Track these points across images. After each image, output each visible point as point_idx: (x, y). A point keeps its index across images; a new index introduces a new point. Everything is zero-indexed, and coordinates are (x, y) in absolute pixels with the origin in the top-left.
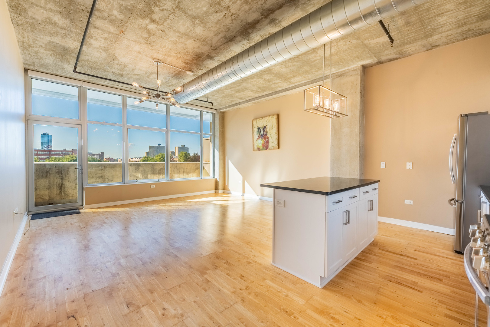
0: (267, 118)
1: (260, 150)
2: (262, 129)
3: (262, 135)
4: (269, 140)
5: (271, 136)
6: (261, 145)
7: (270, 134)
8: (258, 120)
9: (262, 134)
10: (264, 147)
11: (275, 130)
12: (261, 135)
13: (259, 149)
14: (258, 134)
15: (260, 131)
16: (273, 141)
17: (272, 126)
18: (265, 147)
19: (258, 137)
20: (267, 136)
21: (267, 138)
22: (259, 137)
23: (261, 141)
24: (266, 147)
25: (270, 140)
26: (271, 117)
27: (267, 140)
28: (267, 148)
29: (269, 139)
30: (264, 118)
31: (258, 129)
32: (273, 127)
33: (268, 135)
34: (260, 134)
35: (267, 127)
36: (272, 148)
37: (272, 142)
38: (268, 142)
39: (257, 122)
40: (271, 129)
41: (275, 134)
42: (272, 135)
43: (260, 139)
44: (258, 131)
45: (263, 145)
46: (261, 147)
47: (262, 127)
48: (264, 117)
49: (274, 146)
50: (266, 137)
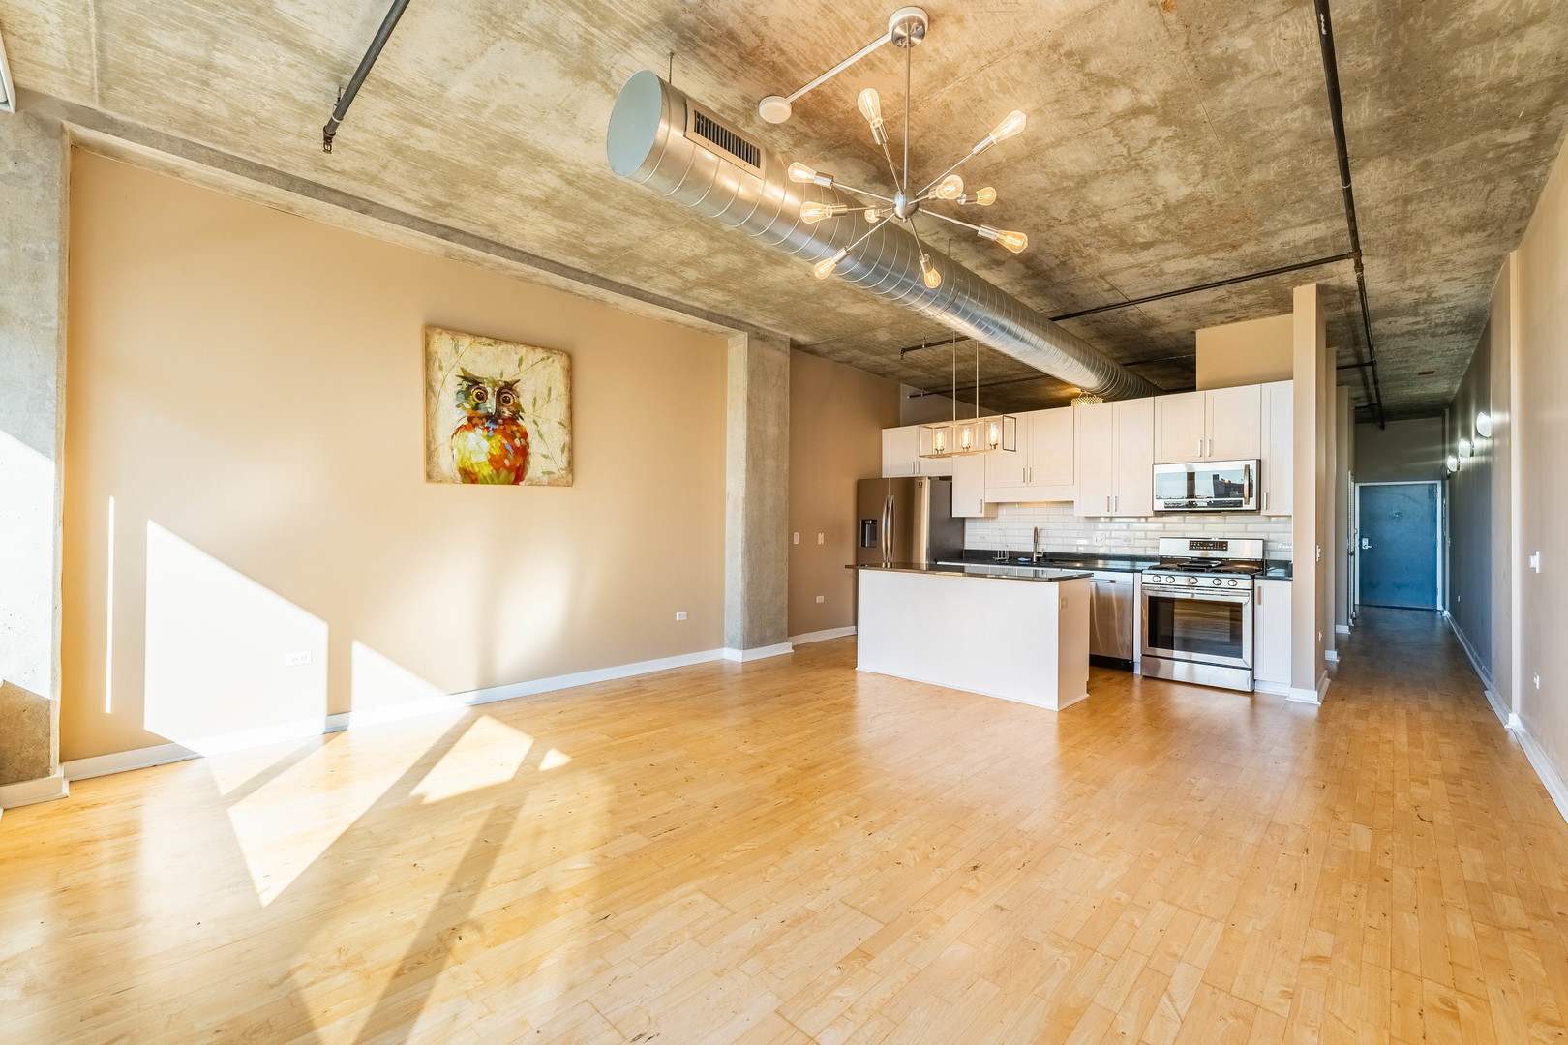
0: (522, 350)
1: (474, 481)
2: (489, 390)
3: (493, 418)
4: (528, 444)
5: (539, 432)
6: (484, 458)
7: (535, 422)
8: (466, 341)
9: (492, 411)
10: (504, 473)
11: (557, 410)
12: (481, 412)
13: (469, 476)
14: (468, 406)
15: (482, 397)
16: (545, 452)
17: (546, 392)
18: (510, 470)
19: (465, 422)
20: (518, 425)
21: (518, 435)
22: (470, 419)
23: (485, 445)
24: (513, 467)
25: (535, 447)
26: (540, 354)
27: (517, 442)
28: (518, 475)
29: (529, 439)
30: (503, 347)
31: (465, 384)
32: (549, 395)
33: (526, 423)
34: (476, 408)
35: (518, 387)
36: (545, 479)
37: (546, 457)
38: (523, 452)
39: (461, 349)
40: (539, 402)
41: (558, 425)
42: (544, 428)
43: (479, 431)
44: (467, 393)
45: (494, 461)
46: (487, 470)
47: (494, 383)
48: (507, 341)
49: (555, 470)
50: (515, 428)
